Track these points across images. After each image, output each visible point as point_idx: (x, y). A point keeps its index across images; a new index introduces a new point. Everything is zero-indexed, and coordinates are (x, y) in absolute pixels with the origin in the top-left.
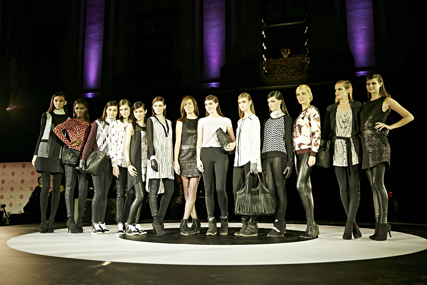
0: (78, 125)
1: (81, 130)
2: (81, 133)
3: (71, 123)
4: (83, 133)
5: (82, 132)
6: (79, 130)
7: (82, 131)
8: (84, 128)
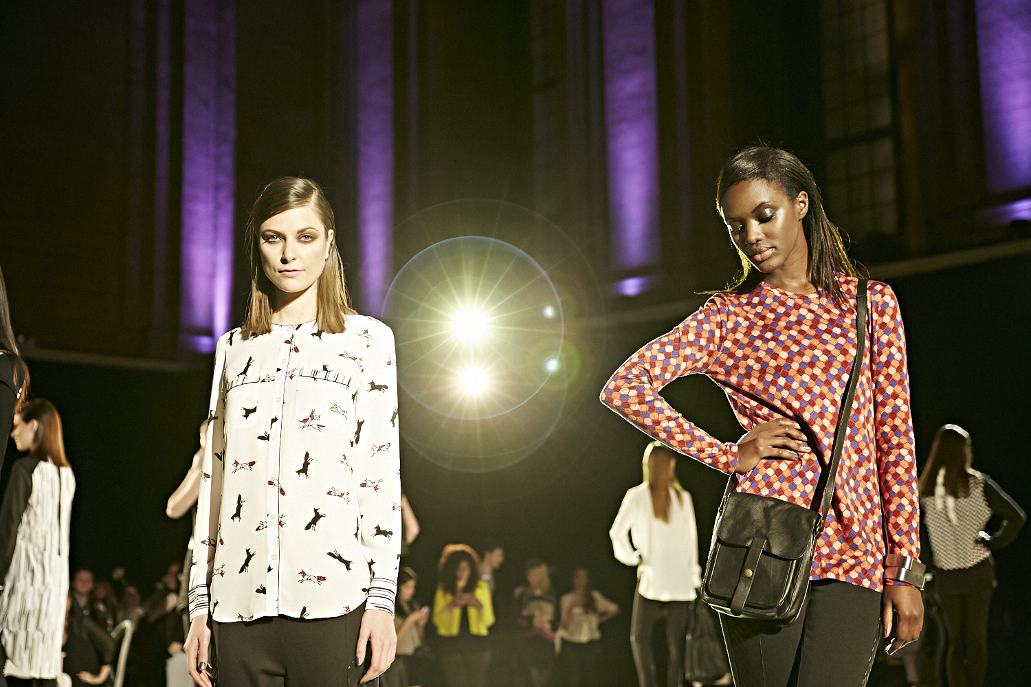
0: (769, 335)
1: (795, 366)
2: (802, 383)
3: (720, 325)
4: (811, 383)
5: (806, 378)
6: (778, 368)
7: (800, 372)
8: (812, 347)
